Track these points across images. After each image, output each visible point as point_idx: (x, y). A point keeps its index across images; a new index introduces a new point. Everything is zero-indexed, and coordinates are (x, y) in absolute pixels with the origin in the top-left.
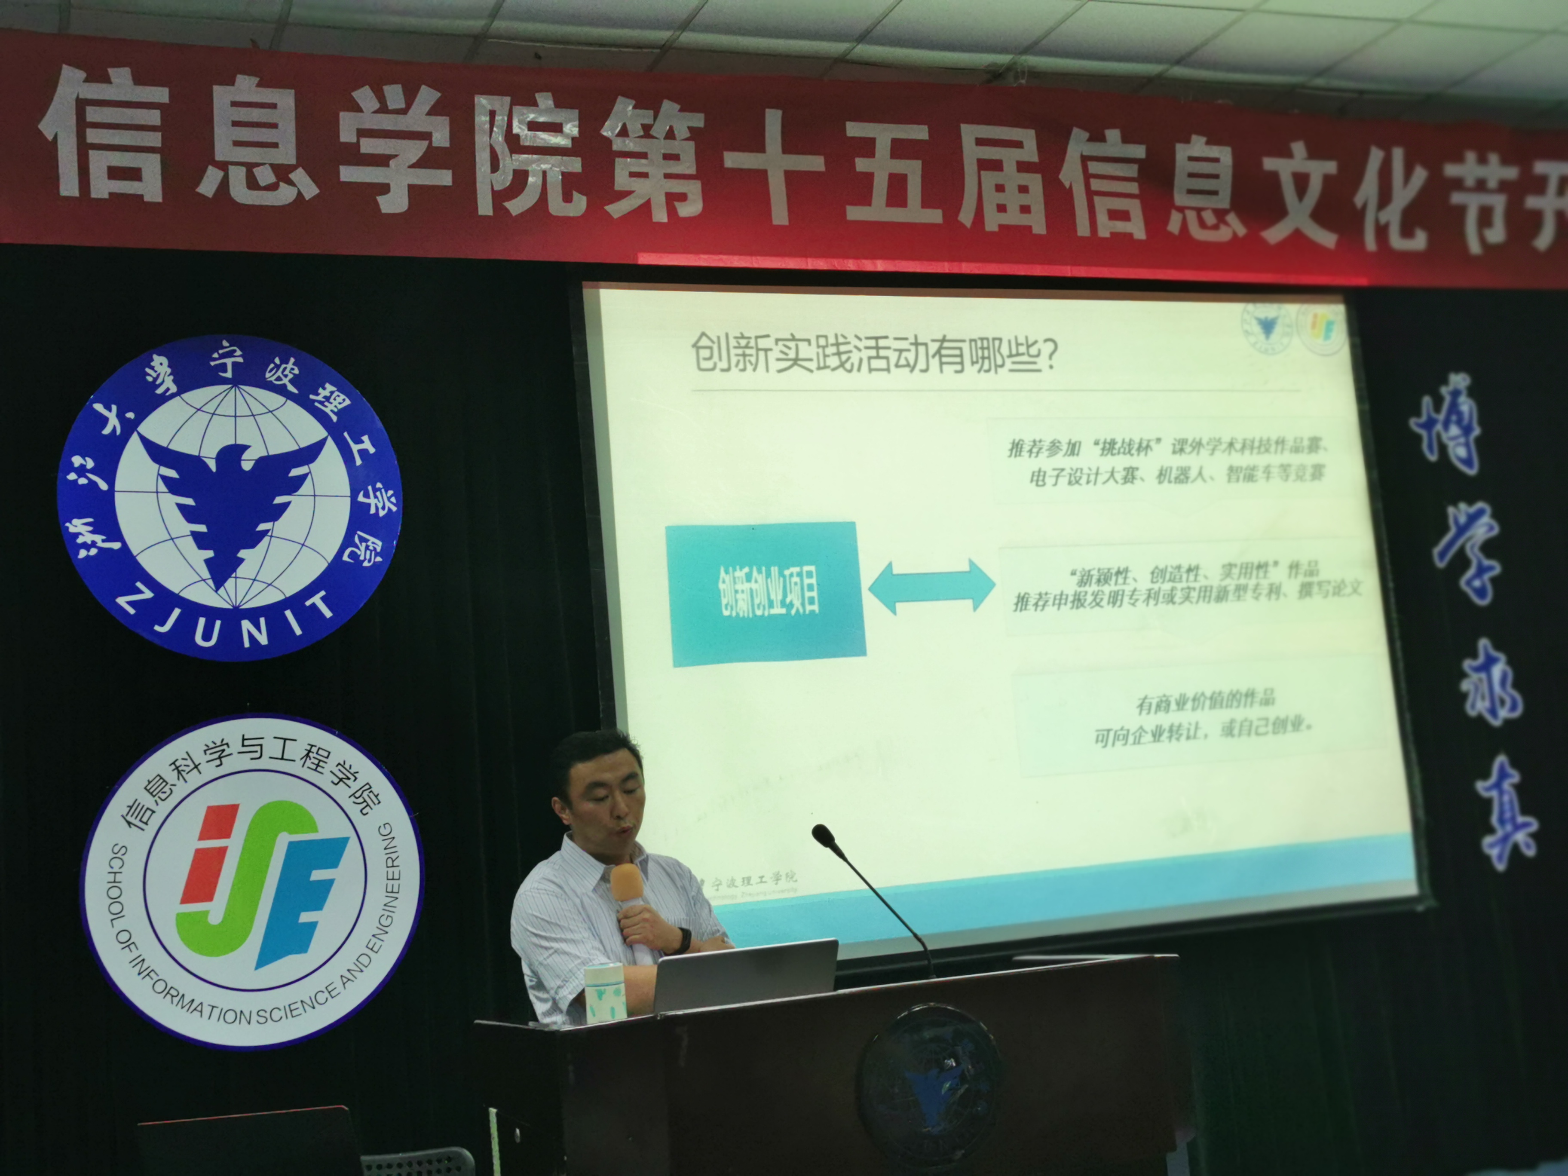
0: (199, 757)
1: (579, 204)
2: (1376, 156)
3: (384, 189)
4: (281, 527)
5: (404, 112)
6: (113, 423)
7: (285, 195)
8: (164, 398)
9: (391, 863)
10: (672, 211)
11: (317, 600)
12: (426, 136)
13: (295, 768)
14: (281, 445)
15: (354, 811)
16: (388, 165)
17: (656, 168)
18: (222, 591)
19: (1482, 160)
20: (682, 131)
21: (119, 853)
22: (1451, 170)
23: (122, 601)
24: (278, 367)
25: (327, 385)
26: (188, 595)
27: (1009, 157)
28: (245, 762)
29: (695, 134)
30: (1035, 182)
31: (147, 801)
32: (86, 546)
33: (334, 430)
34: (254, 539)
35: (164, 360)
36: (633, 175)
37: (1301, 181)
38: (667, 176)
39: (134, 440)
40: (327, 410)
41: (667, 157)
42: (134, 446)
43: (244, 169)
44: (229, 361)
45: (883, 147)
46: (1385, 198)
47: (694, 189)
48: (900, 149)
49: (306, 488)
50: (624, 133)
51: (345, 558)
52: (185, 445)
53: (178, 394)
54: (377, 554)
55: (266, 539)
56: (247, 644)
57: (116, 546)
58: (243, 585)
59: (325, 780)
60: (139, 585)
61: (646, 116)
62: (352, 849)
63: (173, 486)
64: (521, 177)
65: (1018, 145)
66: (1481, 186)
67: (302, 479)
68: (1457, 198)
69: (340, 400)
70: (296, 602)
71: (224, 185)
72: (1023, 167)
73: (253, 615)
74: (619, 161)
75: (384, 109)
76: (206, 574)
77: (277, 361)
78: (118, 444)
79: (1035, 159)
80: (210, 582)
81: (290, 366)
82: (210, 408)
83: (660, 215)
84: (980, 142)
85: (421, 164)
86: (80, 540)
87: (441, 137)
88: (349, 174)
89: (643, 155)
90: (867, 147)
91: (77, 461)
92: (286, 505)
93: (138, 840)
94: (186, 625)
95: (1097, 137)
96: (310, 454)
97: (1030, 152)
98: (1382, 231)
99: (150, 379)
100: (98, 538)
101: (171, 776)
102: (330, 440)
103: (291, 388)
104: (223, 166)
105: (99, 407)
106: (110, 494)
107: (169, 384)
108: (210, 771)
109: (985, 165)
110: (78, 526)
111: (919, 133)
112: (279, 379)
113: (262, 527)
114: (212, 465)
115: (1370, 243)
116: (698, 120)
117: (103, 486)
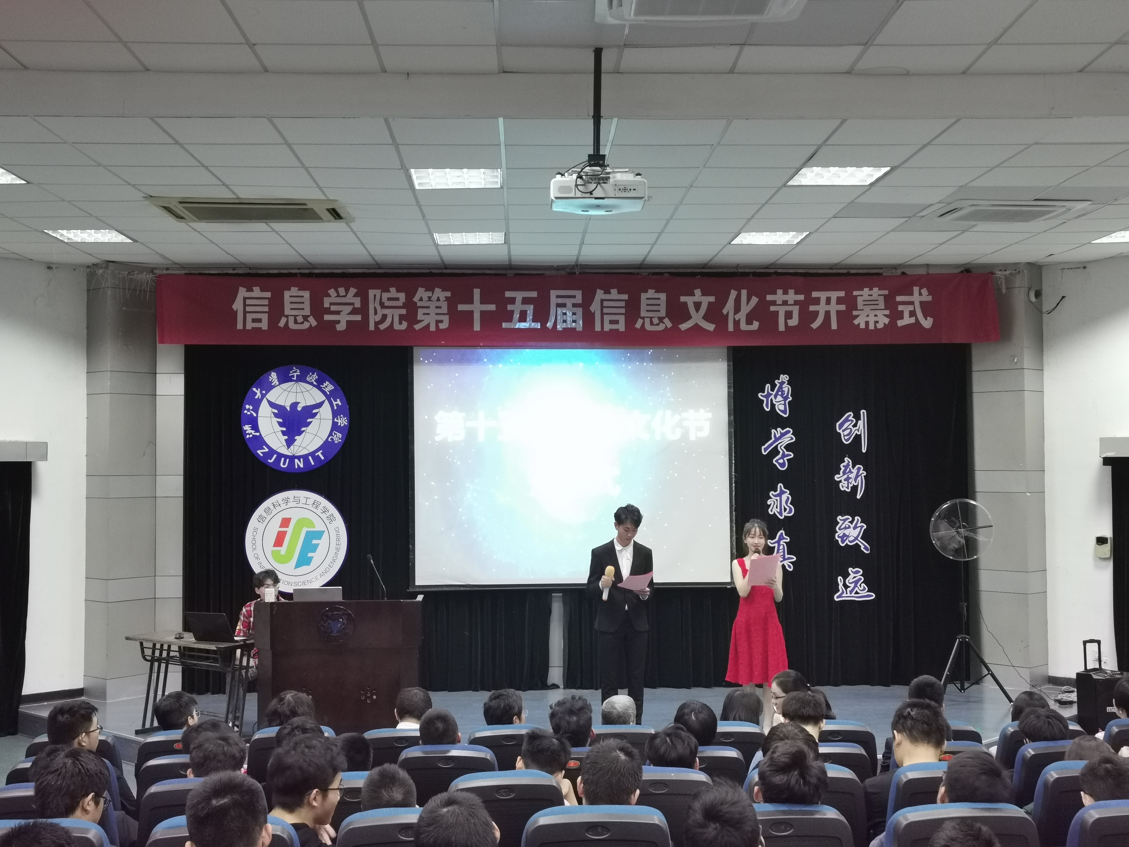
0: (280, 502)
1: (404, 325)
2: (733, 294)
3: (338, 322)
4: (309, 429)
5: (345, 296)
6: (258, 395)
7: (306, 326)
8: (274, 387)
9: (338, 539)
10: (437, 326)
11: (319, 453)
12: (353, 304)
13: (310, 507)
14: (311, 402)
15: (327, 522)
16: (339, 314)
17: (433, 311)
18: (289, 449)
19: (785, 293)
20: (442, 298)
21: (256, 530)
22: (769, 298)
23: (259, 452)
24: (311, 376)
25: (327, 382)
26: (279, 451)
27: (569, 302)
28: (294, 504)
29: (447, 299)
30: (579, 311)
31: (265, 515)
32: (249, 434)
33: (328, 397)
34: (300, 433)
35: (275, 374)
36: (424, 314)
37: (697, 306)
38: (437, 314)
39: (265, 399)
40: (326, 391)
41: (437, 307)
42: (265, 401)
43: (293, 317)
44: (295, 374)
45: (519, 300)
46: (737, 309)
47: (446, 319)
48: (526, 301)
49: (318, 416)
50: (421, 299)
51: (329, 440)
52: (280, 402)
53: (279, 385)
54: (340, 439)
55: (304, 433)
56: (296, 467)
57: (258, 434)
58: (296, 448)
59: (319, 512)
60: (264, 447)
61: (429, 294)
62: (326, 534)
63: (276, 415)
64: (384, 317)
65: (574, 297)
66: (785, 303)
67: (316, 414)
68: (773, 308)
69: (330, 387)
70: (313, 454)
71: (287, 323)
72: (574, 305)
73: (299, 458)
74: (419, 309)
75: (338, 296)
76: (285, 444)
77: (311, 374)
78: (260, 401)
79: (581, 302)
80: (286, 447)
81: (315, 375)
82: (288, 390)
83: (433, 328)
84: (558, 297)
85: (352, 313)
86: (247, 432)
87: (358, 305)
88: (327, 317)
89: (428, 307)
90: (512, 301)
91: (247, 407)
92: (311, 422)
93: (261, 527)
94: (278, 460)
95: (607, 292)
96: (319, 405)
97: (579, 299)
98: (737, 323)
99: (270, 380)
100: (253, 432)
101: (272, 507)
102: (326, 401)
103: (315, 383)
104: (287, 316)
105: (254, 389)
106: (257, 417)
107: (276, 382)
108: (283, 506)
109: (559, 305)
110: (247, 428)
111: (534, 294)
112: (311, 380)
113: (303, 429)
114: (288, 409)
115: (731, 328)
116: (448, 294)
117: (255, 415)
